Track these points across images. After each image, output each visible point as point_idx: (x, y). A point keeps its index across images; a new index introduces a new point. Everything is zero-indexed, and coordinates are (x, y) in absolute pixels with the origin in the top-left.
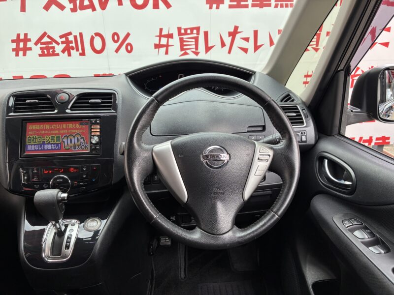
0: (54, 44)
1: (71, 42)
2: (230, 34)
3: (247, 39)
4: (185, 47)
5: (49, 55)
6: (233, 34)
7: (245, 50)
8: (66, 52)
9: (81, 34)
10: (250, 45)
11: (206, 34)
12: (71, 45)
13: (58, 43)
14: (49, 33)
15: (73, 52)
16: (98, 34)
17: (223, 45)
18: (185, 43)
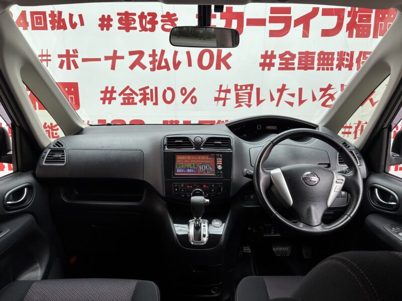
0: (134, 96)
1: (148, 94)
2: (279, 90)
3: (293, 95)
4: (240, 100)
5: (129, 103)
6: (281, 91)
7: (291, 104)
8: (143, 102)
9: (156, 88)
10: (296, 100)
11: (258, 90)
12: (147, 96)
13: (137, 95)
14: (131, 87)
15: (148, 102)
16: (169, 89)
17: (272, 99)
18: (240, 97)
